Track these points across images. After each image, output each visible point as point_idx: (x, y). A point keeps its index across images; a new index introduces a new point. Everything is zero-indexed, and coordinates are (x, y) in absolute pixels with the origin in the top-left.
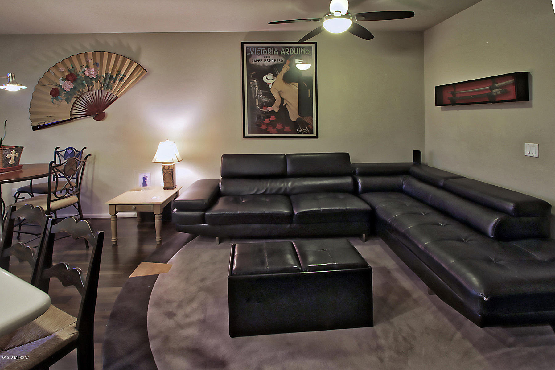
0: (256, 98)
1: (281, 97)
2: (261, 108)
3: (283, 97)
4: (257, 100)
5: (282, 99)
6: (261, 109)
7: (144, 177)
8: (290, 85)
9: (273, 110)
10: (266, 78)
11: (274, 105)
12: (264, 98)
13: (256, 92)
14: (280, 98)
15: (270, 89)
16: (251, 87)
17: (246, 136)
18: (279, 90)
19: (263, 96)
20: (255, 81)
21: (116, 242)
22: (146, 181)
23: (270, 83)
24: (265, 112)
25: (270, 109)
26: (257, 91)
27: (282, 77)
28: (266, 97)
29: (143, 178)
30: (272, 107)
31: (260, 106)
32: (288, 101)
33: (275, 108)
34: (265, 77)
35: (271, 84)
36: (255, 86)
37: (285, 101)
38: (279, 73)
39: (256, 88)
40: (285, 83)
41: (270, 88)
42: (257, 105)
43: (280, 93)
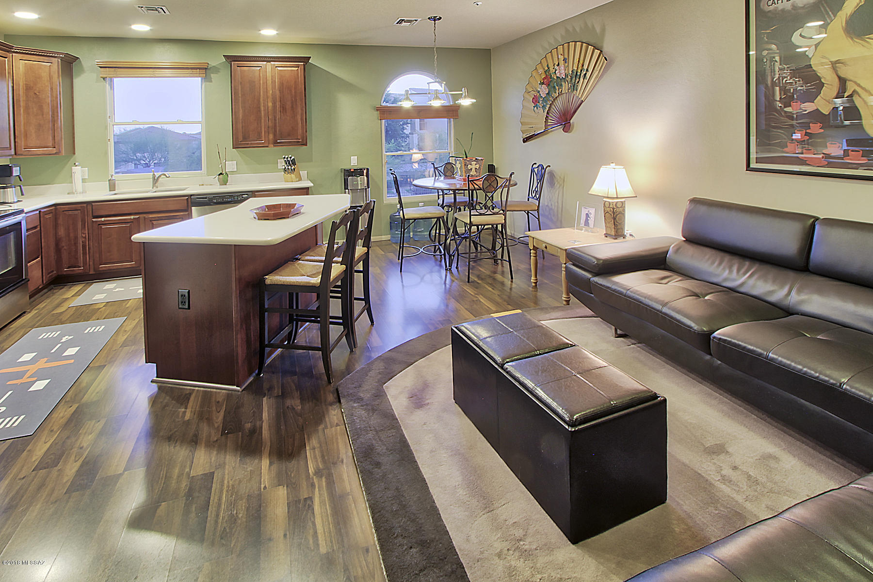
0: (774, 84)
1: (839, 78)
2: (785, 107)
3: (842, 76)
4: (777, 89)
5: (843, 82)
6: (785, 109)
7: (587, 212)
8: (865, 41)
9: (817, 109)
10: (801, 35)
11: (819, 97)
12: (794, 84)
13: (774, 71)
14: (837, 80)
15: (811, 59)
16: (765, 60)
17: (752, 166)
18: (834, 60)
19: (791, 78)
20: (774, 47)
21: (536, 283)
22: (589, 219)
23: (811, 46)
24: (795, 116)
25: (809, 107)
26: (777, 69)
27: (844, 25)
28: (799, 81)
29: (587, 214)
30: (813, 102)
31: (784, 100)
32: (859, 85)
33: (824, 103)
34: (796, 35)
35: (814, 46)
36: (774, 57)
37: (848, 84)
38: (835, 16)
39: (776, 61)
40: (852, 39)
41: (810, 56)
42: (778, 99)
43: (834, 65)
